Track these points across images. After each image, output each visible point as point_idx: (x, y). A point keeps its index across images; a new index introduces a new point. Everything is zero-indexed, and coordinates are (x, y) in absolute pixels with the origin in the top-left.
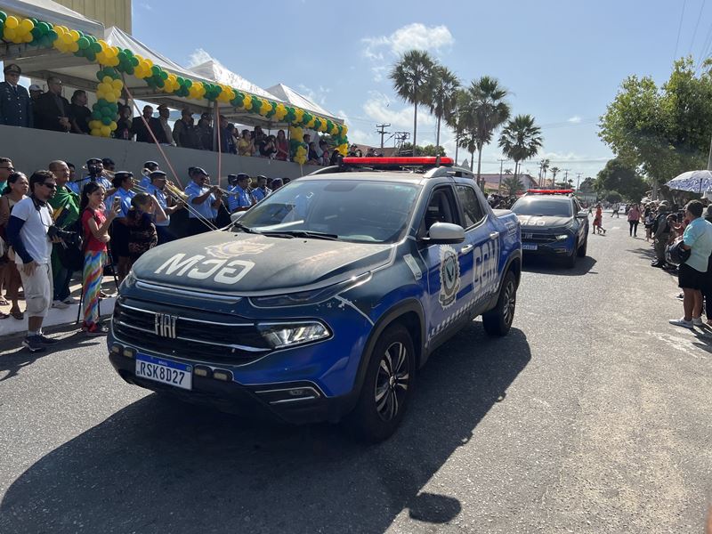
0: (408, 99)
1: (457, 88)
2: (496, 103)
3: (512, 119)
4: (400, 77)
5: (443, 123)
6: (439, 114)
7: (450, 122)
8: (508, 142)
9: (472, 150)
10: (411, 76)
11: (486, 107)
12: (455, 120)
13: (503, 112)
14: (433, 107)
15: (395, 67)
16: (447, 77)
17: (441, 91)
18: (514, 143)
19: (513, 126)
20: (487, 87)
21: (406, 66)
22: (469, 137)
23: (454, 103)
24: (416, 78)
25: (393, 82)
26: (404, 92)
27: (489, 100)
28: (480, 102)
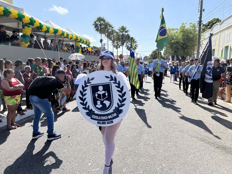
0: (99, 32)
1: (113, 29)
4: (96, 26)
5: (109, 40)
6: (108, 36)
8: (128, 46)
9: (117, 48)
10: (99, 25)
12: (112, 39)
13: (128, 37)
14: (106, 35)
15: (94, 22)
16: (110, 26)
17: (108, 30)
18: (130, 46)
20: (123, 29)
21: (97, 22)
22: (116, 44)
24: (101, 25)
26: (97, 30)
28: (121, 34)
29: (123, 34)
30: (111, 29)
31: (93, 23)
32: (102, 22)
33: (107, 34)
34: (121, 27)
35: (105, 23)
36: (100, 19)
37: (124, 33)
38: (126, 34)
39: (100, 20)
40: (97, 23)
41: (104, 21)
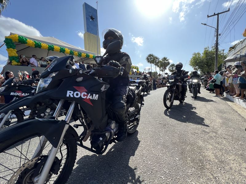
1: (159, 60)
2: (167, 62)
3: (171, 65)
4: (148, 59)
5: (157, 67)
6: (156, 65)
7: (158, 66)
9: (163, 71)
11: (165, 63)
13: (169, 63)
14: (154, 64)
15: (147, 57)
16: (157, 58)
17: (156, 61)
18: (171, 69)
19: (171, 66)
20: (165, 59)
22: (162, 69)
23: (158, 63)
24: (151, 59)
25: (147, 60)
26: (149, 62)
27: (165, 61)
36: (150, 56)
41: (153, 56)
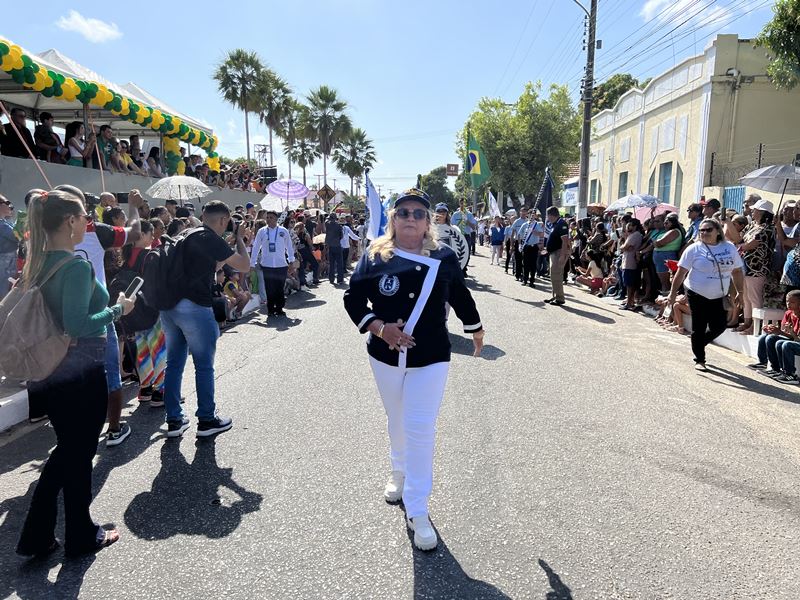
0: (237, 104)
1: (288, 95)
4: (226, 81)
5: (274, 133)
6: (269, 122)
8: (342, 157)
9: (303, 164)
10: (238, 78)
11: (325, 119)
12: (285, 131)
14: (262, 115)
15: (218, 68)
16: (279, 86)
17: (271, 99)
18: (349, 158)
20: (326, 97)
21: (231, 67)
22: (300, 150)
24: (244, 81)
26: (231, 96)
28: (320, 113)
29: (325, 116)
30: (283, 96)
31: (216, 70)
32: (249, 70)
33: (266, 114)
34: (317, 90)
35: (258, 74)
36: (239, 60)
37: (329, 111)
38: (338, 115)
39: (243, 62)
40: (231, 71)
41: (256, 66)
